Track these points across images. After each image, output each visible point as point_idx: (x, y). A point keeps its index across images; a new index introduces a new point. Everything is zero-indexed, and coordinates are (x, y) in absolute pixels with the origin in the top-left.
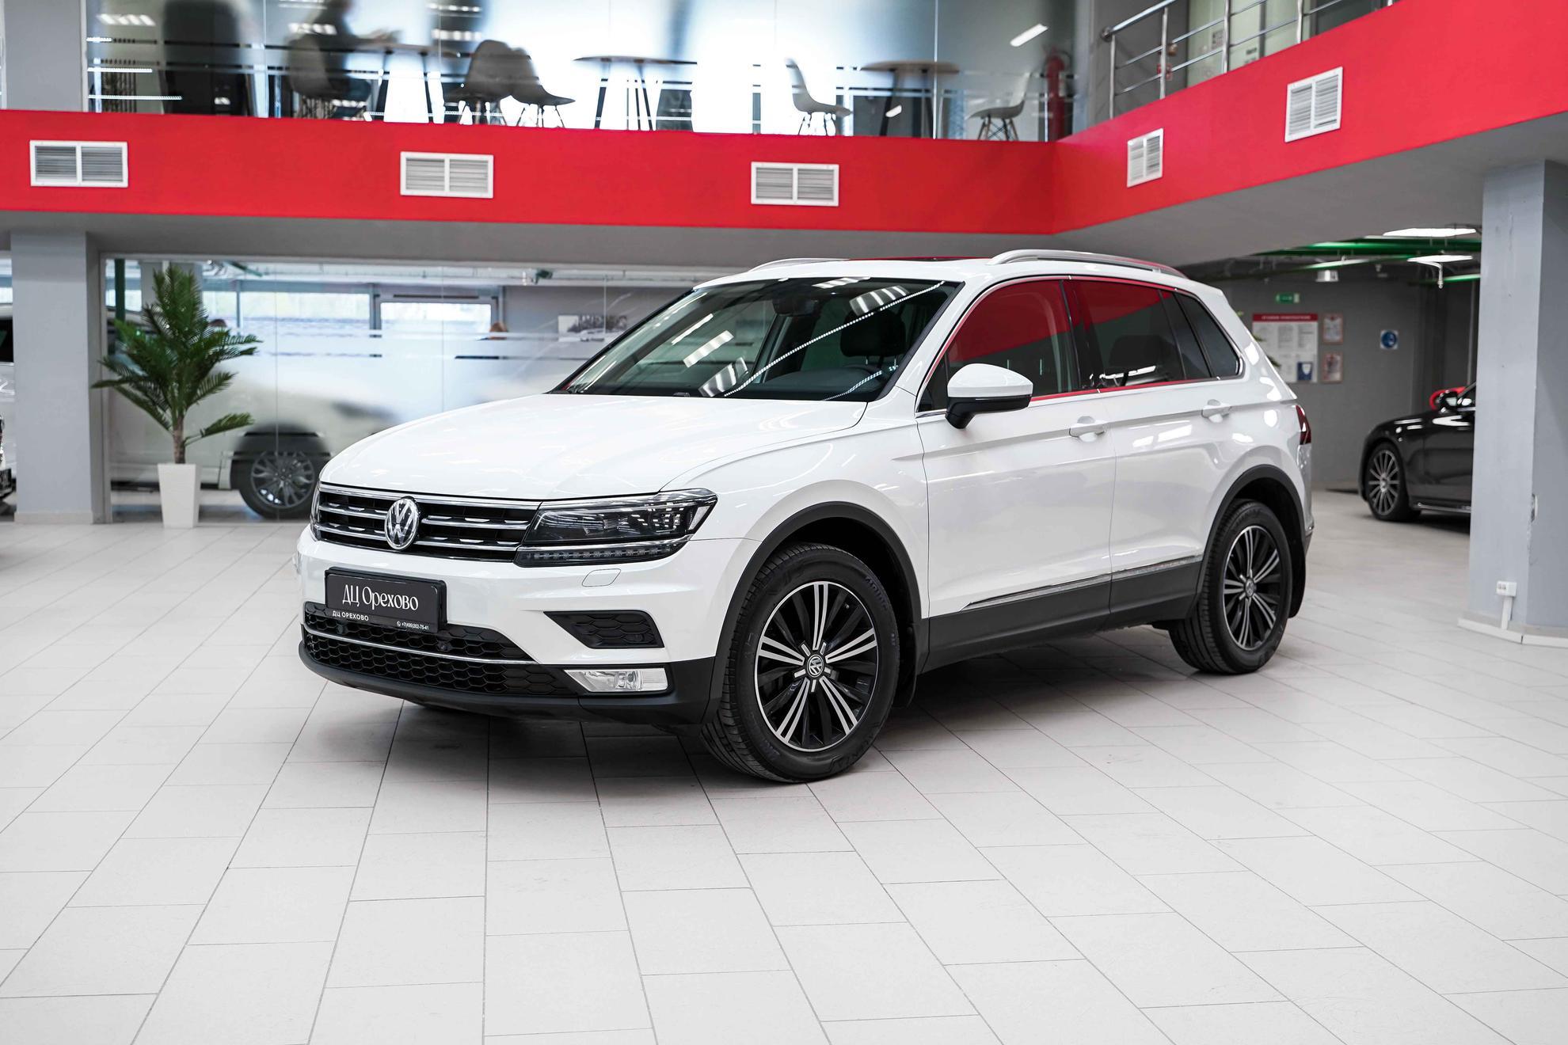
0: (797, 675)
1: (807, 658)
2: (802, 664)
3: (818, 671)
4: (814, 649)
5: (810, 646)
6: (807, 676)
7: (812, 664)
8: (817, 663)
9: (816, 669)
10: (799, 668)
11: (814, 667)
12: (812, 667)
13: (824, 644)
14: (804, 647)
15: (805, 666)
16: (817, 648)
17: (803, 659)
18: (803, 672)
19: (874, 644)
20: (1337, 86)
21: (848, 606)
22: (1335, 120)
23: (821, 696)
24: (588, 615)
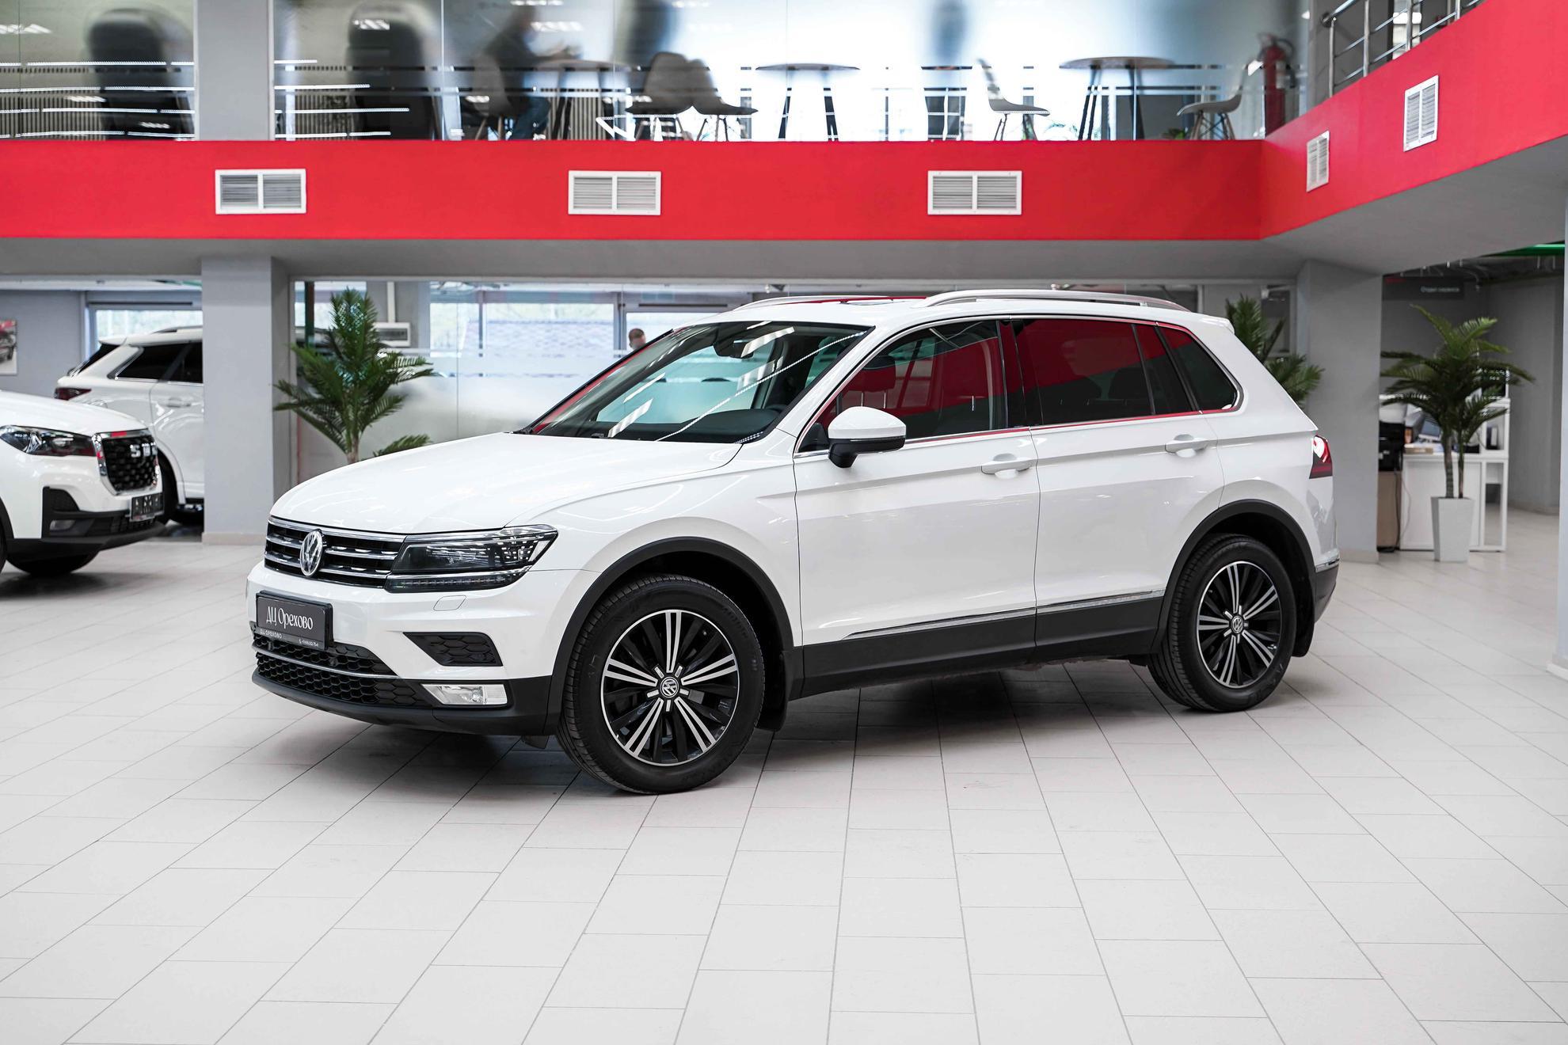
0: (649, 695)
1: (660, 680)
2: (655, 685)
3: (672, 692)
4: (668, 671)
5: (663, 669)
6: (660, 696)
7: (665, 686)
8: (671, 685)
9: (669, 690)
10: (651, 689)
11: (668, 686)
12: (666, 688)
13: (680, 668)
14: (658, 671)
15: (658, 687)
16: (672, 671)
17: (656, 681)
18: (656, 693)
19: (734, 668)
20: (1434, 96)
21: (705, 633)
22: (1433, 131)
23: (676, 717)
24: (440, 636)
